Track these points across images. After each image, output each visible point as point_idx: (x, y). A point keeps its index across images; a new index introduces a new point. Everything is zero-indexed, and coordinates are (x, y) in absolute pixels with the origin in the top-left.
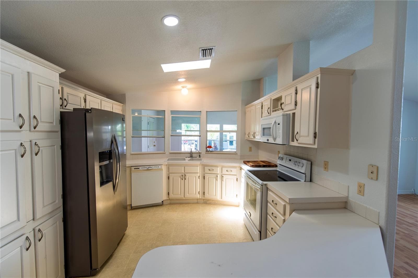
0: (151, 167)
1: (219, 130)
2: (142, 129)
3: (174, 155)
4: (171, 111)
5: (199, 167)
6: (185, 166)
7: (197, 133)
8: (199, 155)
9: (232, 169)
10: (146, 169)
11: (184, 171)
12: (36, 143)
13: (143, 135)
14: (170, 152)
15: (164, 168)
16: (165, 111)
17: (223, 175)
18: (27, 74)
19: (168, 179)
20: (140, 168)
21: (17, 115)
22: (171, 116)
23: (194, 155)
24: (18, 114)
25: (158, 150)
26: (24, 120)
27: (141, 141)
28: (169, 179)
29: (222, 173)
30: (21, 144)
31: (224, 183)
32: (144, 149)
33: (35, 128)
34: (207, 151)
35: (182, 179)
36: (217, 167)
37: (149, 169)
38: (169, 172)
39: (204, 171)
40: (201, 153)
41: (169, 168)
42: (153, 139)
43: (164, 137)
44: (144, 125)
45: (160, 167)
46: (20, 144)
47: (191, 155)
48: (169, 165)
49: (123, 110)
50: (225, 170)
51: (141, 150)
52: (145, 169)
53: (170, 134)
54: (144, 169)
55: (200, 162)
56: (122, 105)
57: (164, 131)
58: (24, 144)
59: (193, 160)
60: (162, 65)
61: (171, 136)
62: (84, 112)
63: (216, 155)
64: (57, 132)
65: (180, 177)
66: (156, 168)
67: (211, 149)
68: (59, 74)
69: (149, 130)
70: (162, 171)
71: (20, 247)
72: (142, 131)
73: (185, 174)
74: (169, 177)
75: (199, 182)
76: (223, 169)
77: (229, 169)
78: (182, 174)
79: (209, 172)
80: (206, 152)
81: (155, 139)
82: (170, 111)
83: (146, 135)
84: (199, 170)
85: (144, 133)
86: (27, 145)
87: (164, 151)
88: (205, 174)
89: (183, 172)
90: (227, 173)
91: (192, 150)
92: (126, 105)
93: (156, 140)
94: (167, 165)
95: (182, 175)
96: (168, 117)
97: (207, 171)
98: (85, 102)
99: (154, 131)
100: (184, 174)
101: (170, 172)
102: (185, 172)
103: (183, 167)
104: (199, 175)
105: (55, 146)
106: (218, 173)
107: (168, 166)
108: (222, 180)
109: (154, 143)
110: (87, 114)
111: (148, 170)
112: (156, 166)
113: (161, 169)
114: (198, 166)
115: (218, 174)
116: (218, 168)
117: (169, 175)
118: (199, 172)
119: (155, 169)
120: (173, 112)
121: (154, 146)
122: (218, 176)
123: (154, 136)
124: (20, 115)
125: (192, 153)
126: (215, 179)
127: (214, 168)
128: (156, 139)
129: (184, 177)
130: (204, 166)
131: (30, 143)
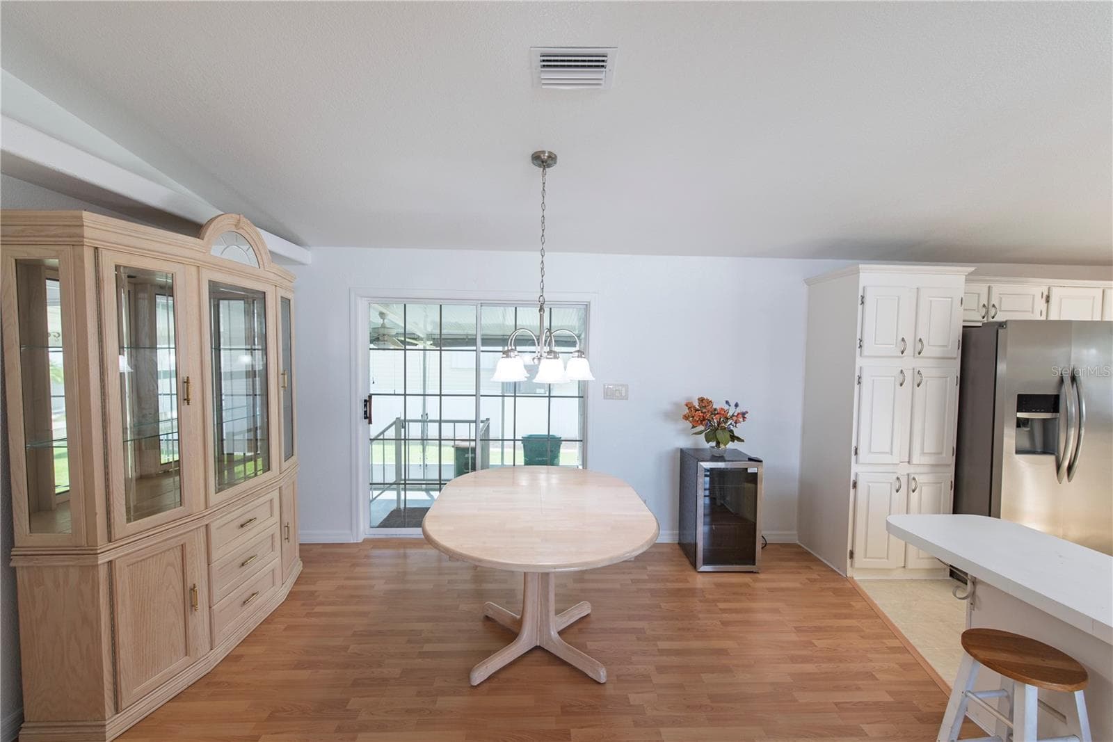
12: (919, 371)
21: (900, 339)
26: (905, 345)
30: (902, 371)
33: (919, 353)
46: (899, 371)
58: (904, 371)
62: (996, 327)
71: (888, 484)
86: (909, 375)
98: (1047, 302)
105: (948, 379)
110: (999, 330)
124: (903, 340)
131: (911, 371)
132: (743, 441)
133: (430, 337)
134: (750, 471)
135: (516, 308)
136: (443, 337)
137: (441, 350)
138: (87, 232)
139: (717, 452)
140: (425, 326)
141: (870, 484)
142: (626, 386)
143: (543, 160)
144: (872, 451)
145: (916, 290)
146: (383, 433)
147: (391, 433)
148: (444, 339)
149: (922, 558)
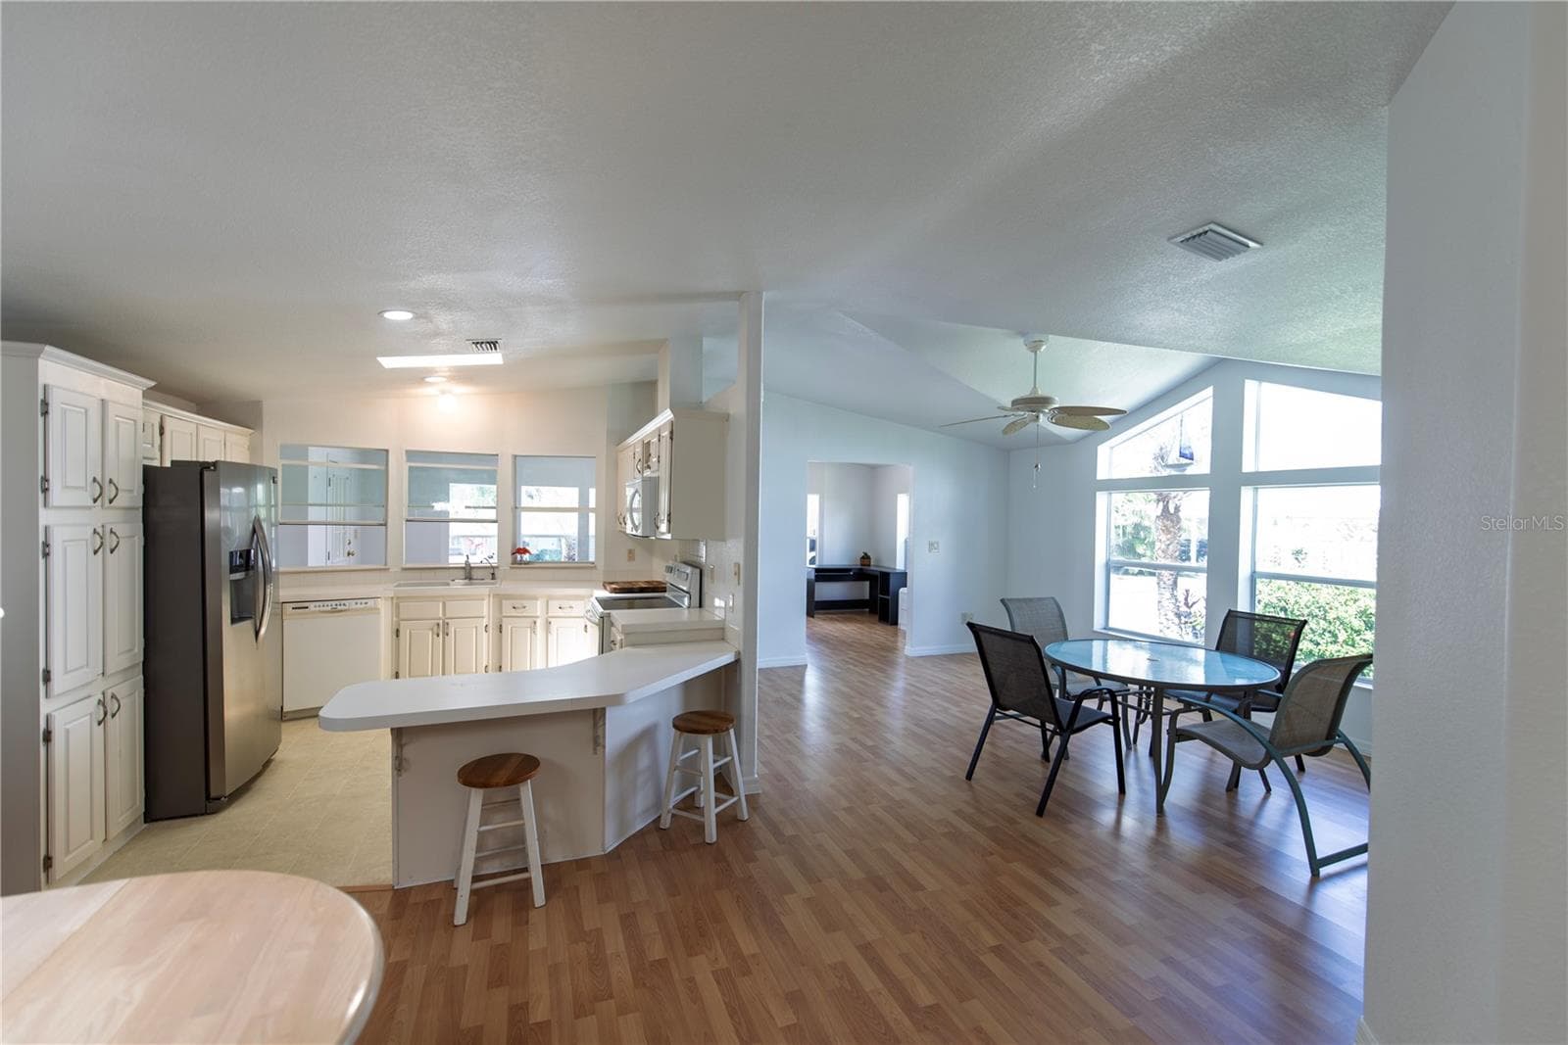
0: (344, 605)
1: (577, 506)
2: (310, 502)
3: (417, 574)
4: (407, 451)
5: (485, 602)
6: (445, 601)
7: (492, 514)
8: (493, 573)
9: (572, 603)
10: (329, 608)
11: (444, 614)
12: (112, 530)
13: (310, 519)
14: (404, 566)
15: (384, 608)
16: (387, 451)
17: (550, 620)
18: (100, 402)
19: (395, 637)
20: (312, 605)
21: (90, 479)
22: (406, 466)
23: (475, 574)
24: (92, 479)
25: (362, 563)
27: (305, 534)
28: (397, 636)
29: (547, 613)
30: (95, 530)
31: (552, 638)
32: (315, 559)
33: (111, 501)
34: (514, 562)
35: (438, 636)
36: (535, 598)
37: (339, 608)
38: (398, 616)
39: (501, 612)
40: (497, 567)
41: (398, 607)
42: (345, 534)
43: (385, 525)
44: (315, 490)
45: (371, 603)
46: (92, 531)
47: (468, 573)
48: (398, 598)
49: (254, 449)
50: (554, 604)
51: (305, 562)
52: (325, 608)
53: (405, 515)
54: (322, 609)
55: (488, 590)
56: (251, 431)
57: (386, 506)
58: (98, 531)
59: (471, 584)
60: (380, 359)
61: (407, 521)
62: (198, 468)
63: (540, 571)
64: (137, 509)
65: (432, 629)
66: (359, 606)
67: (526, 557)
68: (144, 392)
69: (330, 505)
70: (379, 613)
71: (89, 717)
72: (310, 508)
73: (447, 621)
74: (398, 631)
75: (486, 641)
76: (550, 602)
77: (565, 603)
78: (436, 621)
79: (514, 613)
80: (513, 564)
81: (352, 532)
82: (404, 452)
83: (323, 519)
84: (486, 608)
85: (314, 514)
87: (386, 564)
88: (504, 619)
89: (441, 615)
90: (560, 613)
91: (470, 561)
92: (262, 433)
93: (356, 537)
94: (392, 598)
95: (438, 625)
96: (398, 471)
97: (508, 610)
98: (162, 434)
99: (347, 508)
100: (444, 622)
101: (402, 616)
102: (448, 615)
103: (441, 604)
104: (485, 622)
105: (136, 538)
106: (538, 614)
107: (397, 602)
108: (548, 631)
109: (349, 543)
110: (205, 473)
111: (334, 611)
112: (359, 601)
113: (376, 610)
114: (483, 600)
115: (537, 617)
116: (539, 602)
117: (399, 625)
118: (485, 613)
119: (356, 610)
120: (411, 455)
121: (349, 554)
122: (539, 621)
123: (348, 521)
124: (94, 480)
125: (471, 568)
126: (529, 630)
127: (525, 603)
128: (356, 532)
129: (442, 629)
130: (500, 598)
141: (69, 727)
144: (68, 668)
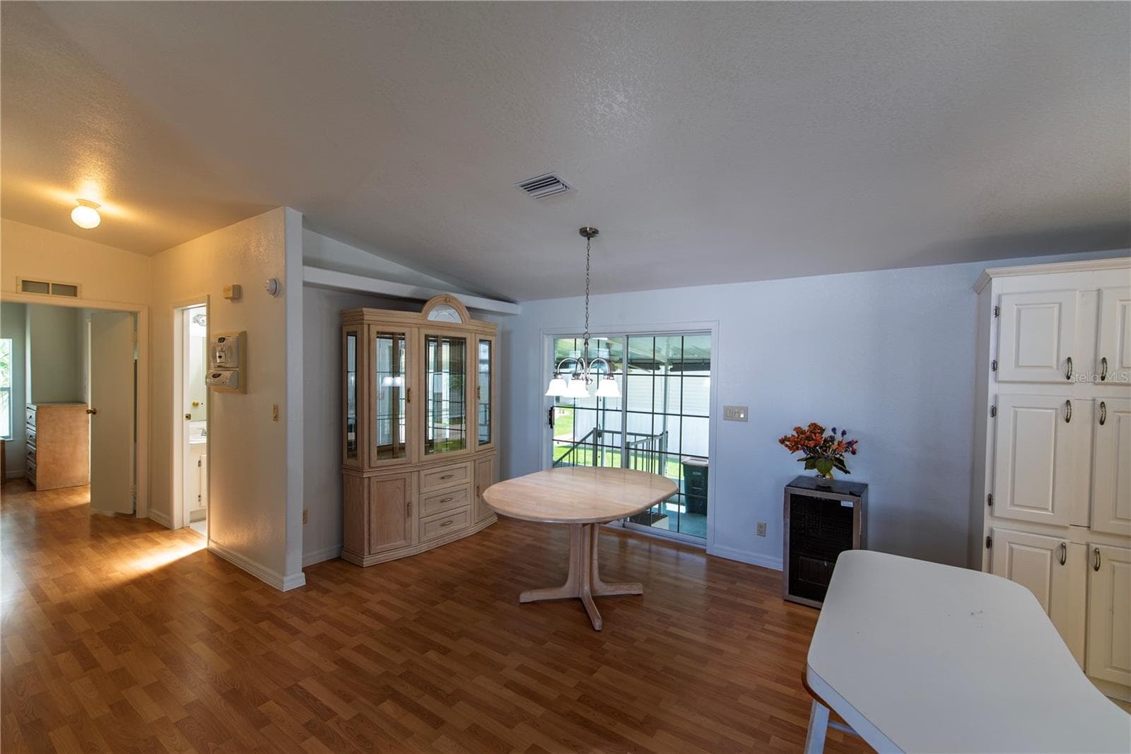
12: (1103, 403)
21: (1064, 358)
26: (1074, 367)
30: (1068, 402)
33: (1103, 378)
46: (1065, 401)
58: (1072, 402)
71: (1048, 551)
86: (1081, 408)
124: (1069, 360)
131: (1090, 402)
132: (849, 473)
133: (671, 361)
134: (844, 504)
135: (683, 337)
136: (684, 362)
137: (682, 376)
138: (366, 317)
139: (821, 482)
140: (667, 352)
141: (1013, 545)
142: (746, 410)
143: (588, 233)
144: (1015, 503)
145: (1095, 293)
146: (585, 439)
147: (590, 440)
148: (685, 363)
149: (1116, 668)
